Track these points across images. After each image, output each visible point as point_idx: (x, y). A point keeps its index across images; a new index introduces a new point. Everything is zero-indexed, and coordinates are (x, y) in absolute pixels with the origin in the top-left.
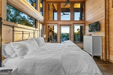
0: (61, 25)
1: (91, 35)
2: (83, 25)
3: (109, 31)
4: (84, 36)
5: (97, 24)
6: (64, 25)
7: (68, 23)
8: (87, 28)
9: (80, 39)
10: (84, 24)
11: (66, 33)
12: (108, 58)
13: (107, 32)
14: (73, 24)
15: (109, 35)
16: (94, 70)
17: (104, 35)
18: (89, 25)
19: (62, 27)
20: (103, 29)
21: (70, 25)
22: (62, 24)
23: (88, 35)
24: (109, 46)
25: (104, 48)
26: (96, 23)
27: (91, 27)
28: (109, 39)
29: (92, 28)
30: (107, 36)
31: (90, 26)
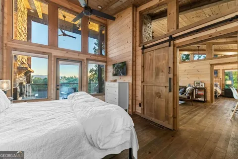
0: (58, 59)
1: (115, 81)
2: (104, 64)
3: (135, 75)
4: (106, 83)
5: (124, 65)
6: (68, 59)
7: (76, 57)
8: (111, 70)
9: (98, 88)
10: (106, 62)
11: (65, 77)
12: (134, 111)
13: (134, 77)
14: (88, 59)
15: (135, 80)
16: (129, 124)
17: (131, 81)
18: (114, 65)
19: (60, 62)
20: (130, 72)
21: (80, 61)
22: (63, 57)
23: (111, 81)
24: (135, 95)
25: (131, 97)
26: (122, 63)
27: (116, 69)
28: (135, 85)
29: (118, 71)
30: (134, 81)
31: (114, 67)
